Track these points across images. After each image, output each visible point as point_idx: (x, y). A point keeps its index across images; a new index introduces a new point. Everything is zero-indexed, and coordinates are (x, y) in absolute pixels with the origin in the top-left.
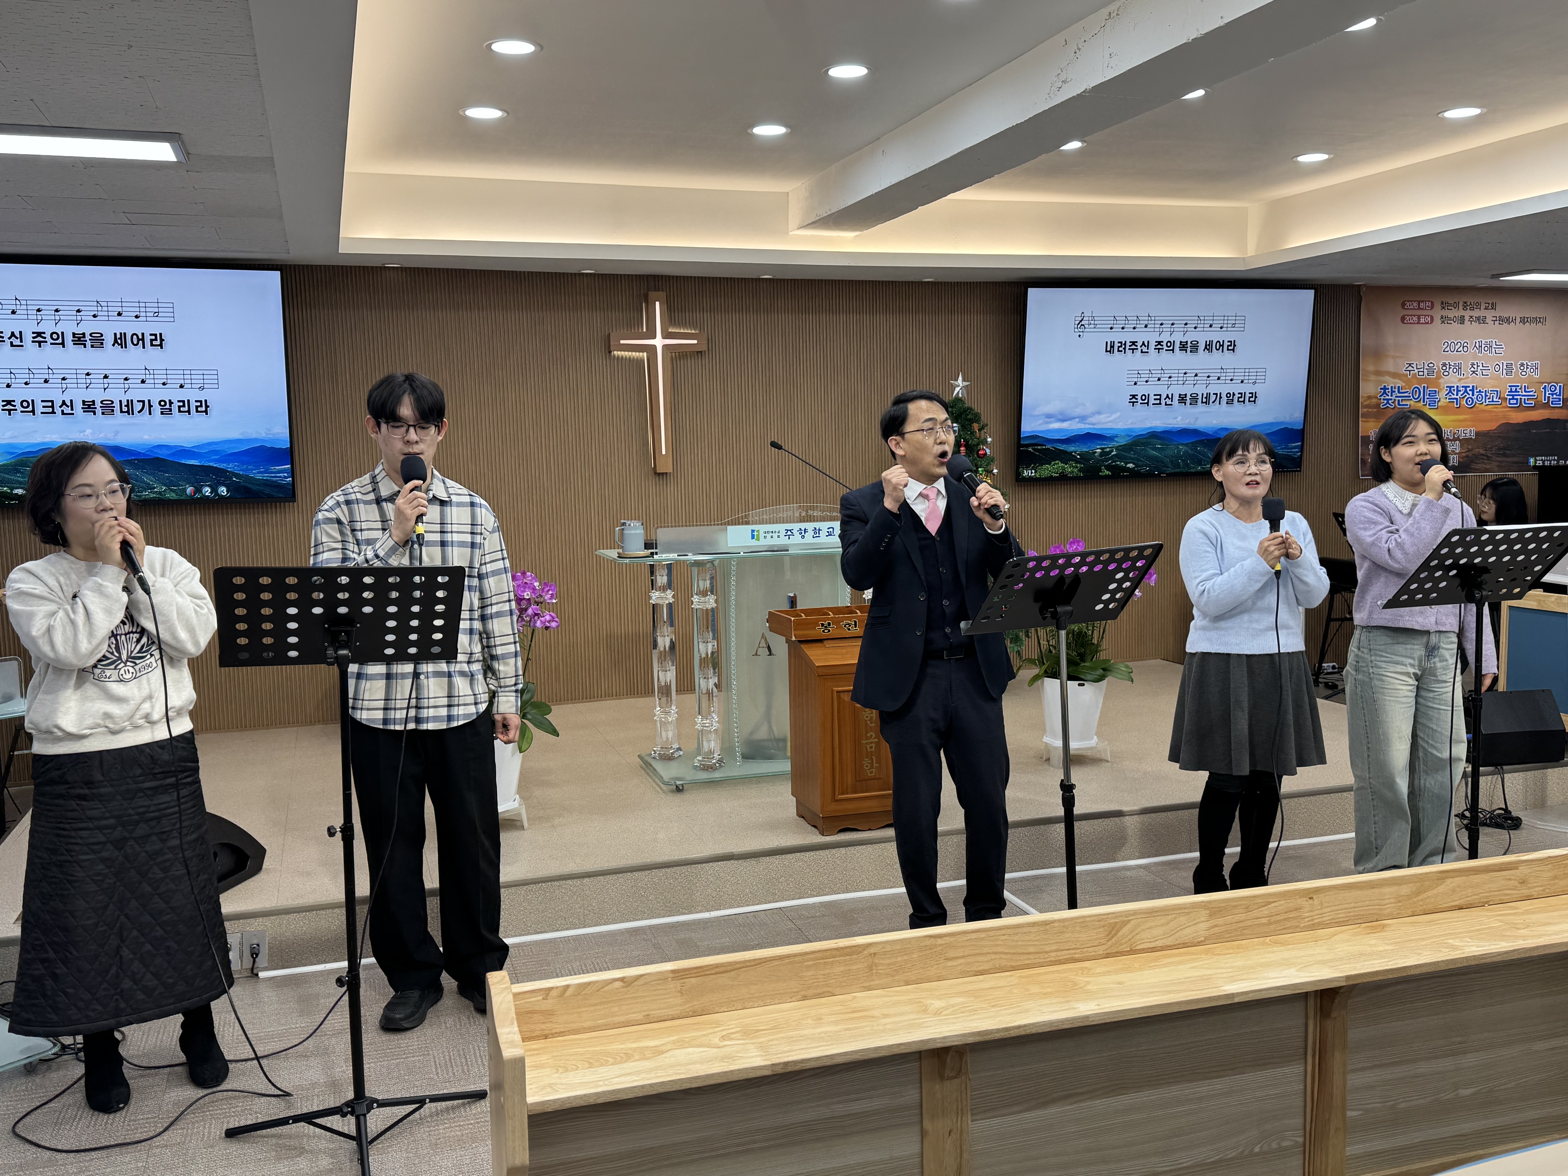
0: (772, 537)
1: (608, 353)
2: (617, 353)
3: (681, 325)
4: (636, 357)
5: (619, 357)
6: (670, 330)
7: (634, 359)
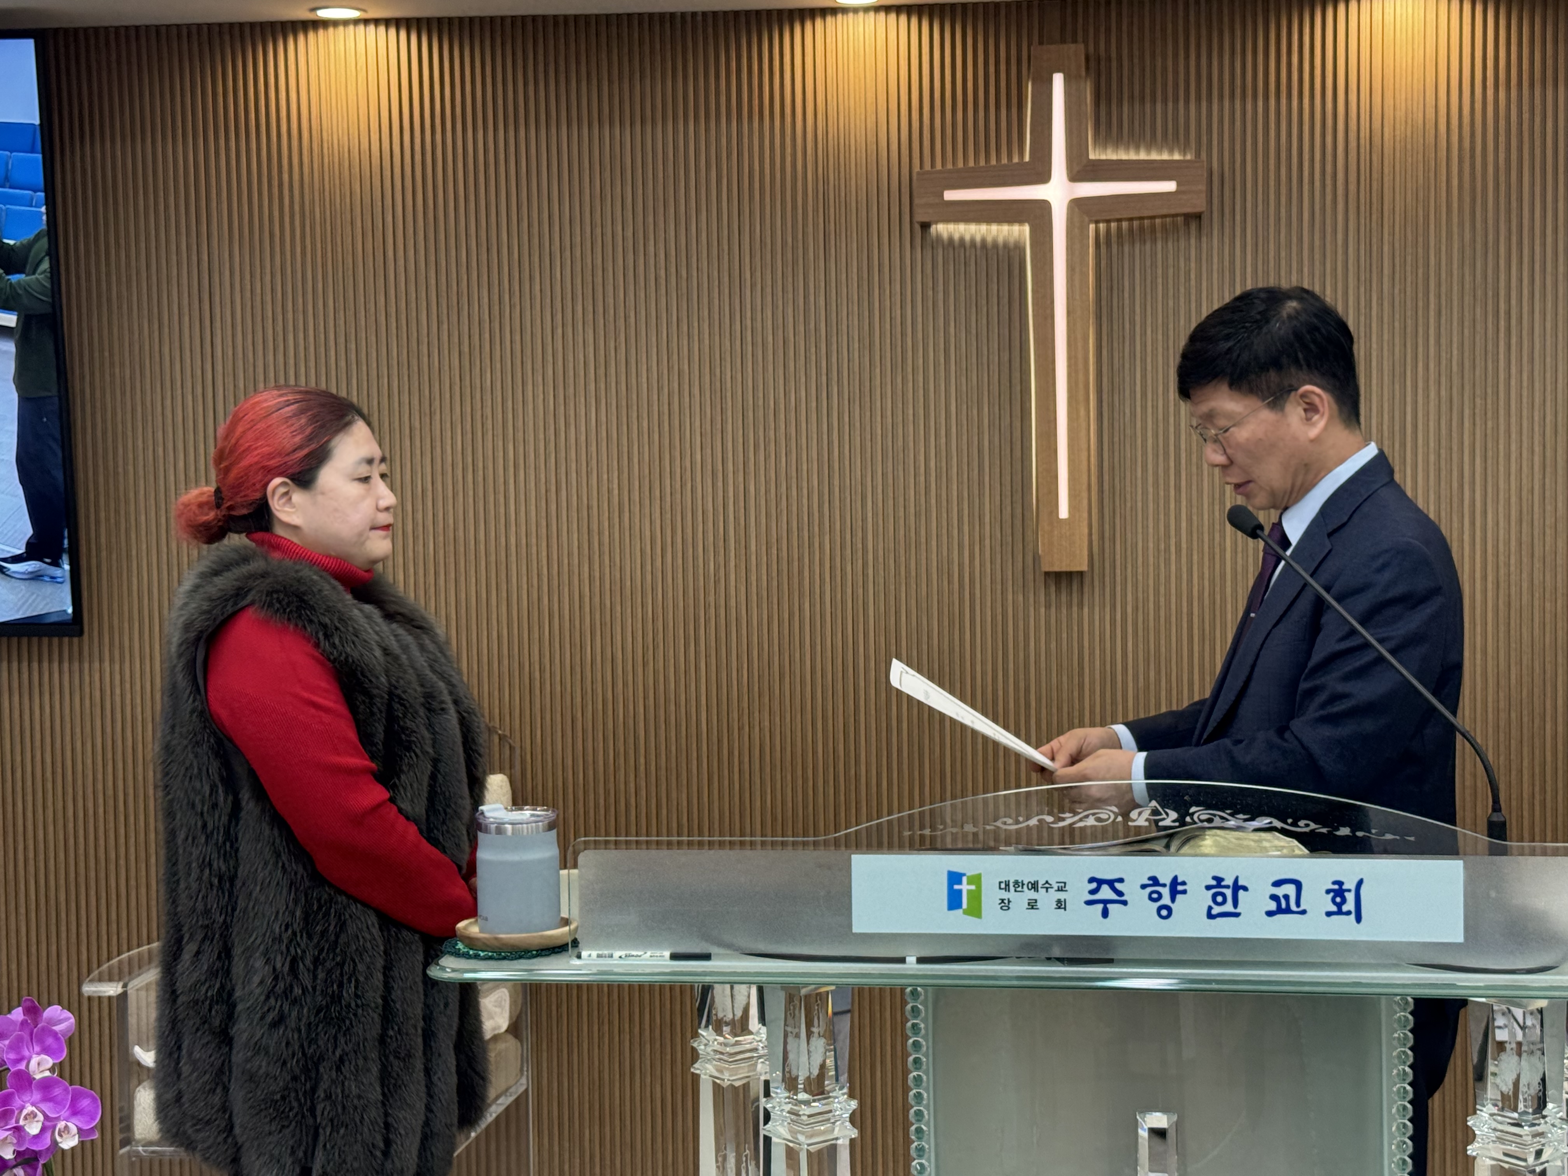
0: (1032, 905)
1: (917, 228)
2: (943, 229)
3: (1135, 140)
4: (1001, 240)
5: (951, 240)
6: (1092, 156)
7: (995, 245)
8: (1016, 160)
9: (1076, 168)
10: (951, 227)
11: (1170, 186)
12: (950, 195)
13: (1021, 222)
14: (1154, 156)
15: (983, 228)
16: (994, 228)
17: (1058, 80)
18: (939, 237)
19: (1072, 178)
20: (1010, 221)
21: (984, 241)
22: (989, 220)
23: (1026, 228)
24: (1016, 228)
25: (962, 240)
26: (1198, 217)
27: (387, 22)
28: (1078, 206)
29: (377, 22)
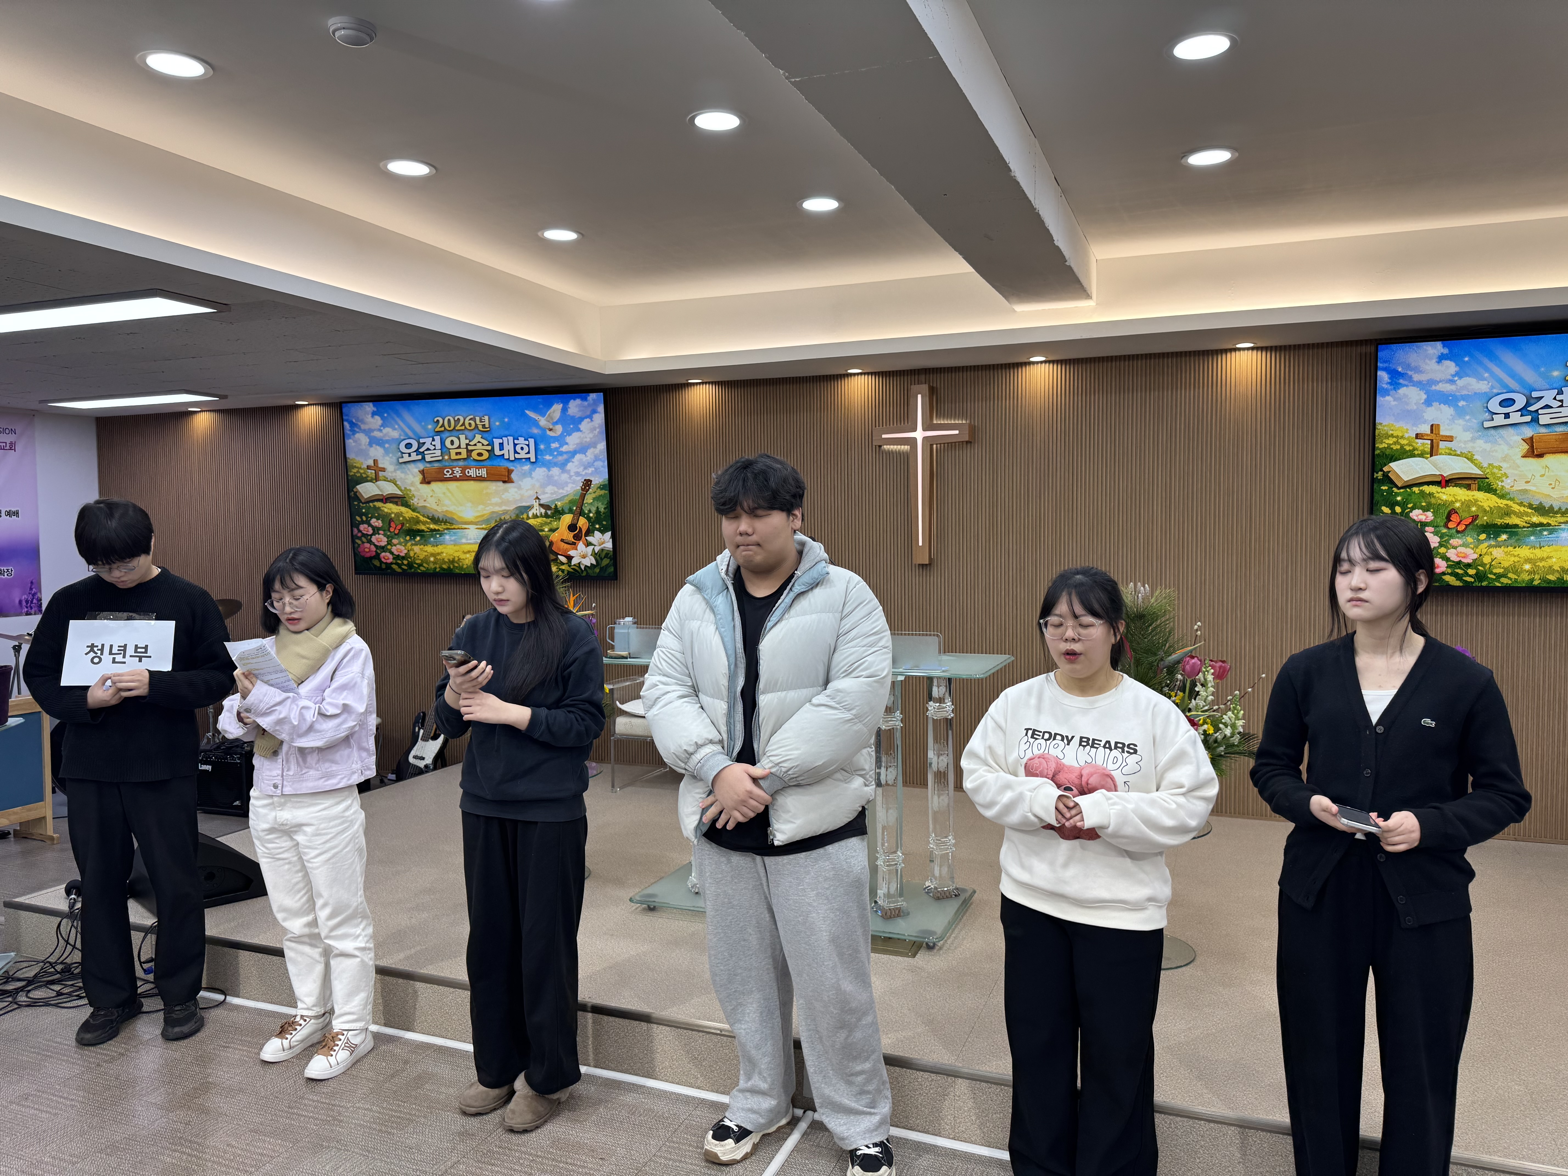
1: (877, 447)
2: (886, 447)
3: (949, 416)
4: (902, 451)
5: (889, 451)
6: (935, 422)
7: (899, 452)
9: (925, 427)
10: (888, 446)
11: (956, 432)
12: (884, 436)
13: (908, 445)
14: (957, 422)
15: (899, 447)
16: (903, 447)
17: (919, 397)
18: (885, 450)
19: (924, 430)
20: (904, 444)
21: (896, 451)
22: (898, 444)
23: (909, 447)
25: (892, 450)
26: (971, 442)
27: (712, 383)
28: (927, 439)
29: (709, 383)
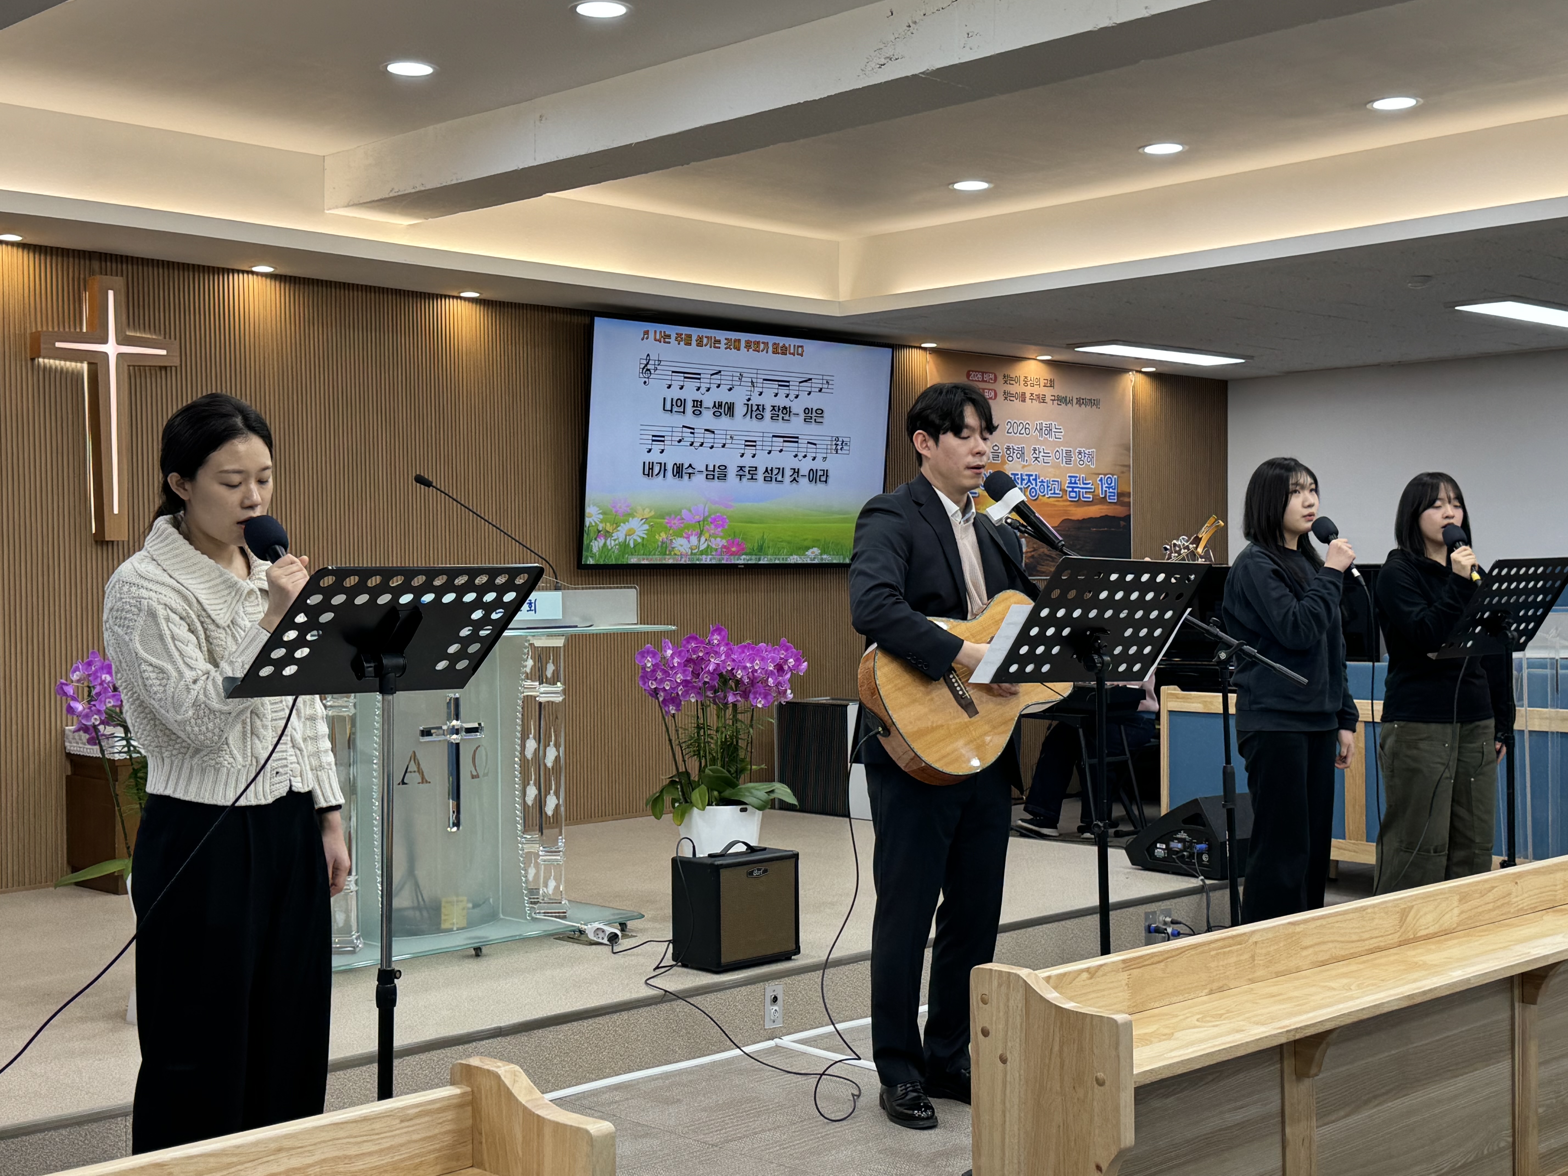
2: (44, 361)
4: (70, 369)
5: (45, 367)
7: (67, 372)
8: (78, 330)
9: (120, 339)
11: (163, 352)
12: (57, 345)
13: (82, 362)
17: (111, 294)
18: (41, 365)
19: (119, 342)
20: (76, 361)
21: (62, 369)
22: (65, 360)
23: (85, 366)
24: (79, 365)
25: (51, 367)
26: (168, 369)
28: (120, 356)
